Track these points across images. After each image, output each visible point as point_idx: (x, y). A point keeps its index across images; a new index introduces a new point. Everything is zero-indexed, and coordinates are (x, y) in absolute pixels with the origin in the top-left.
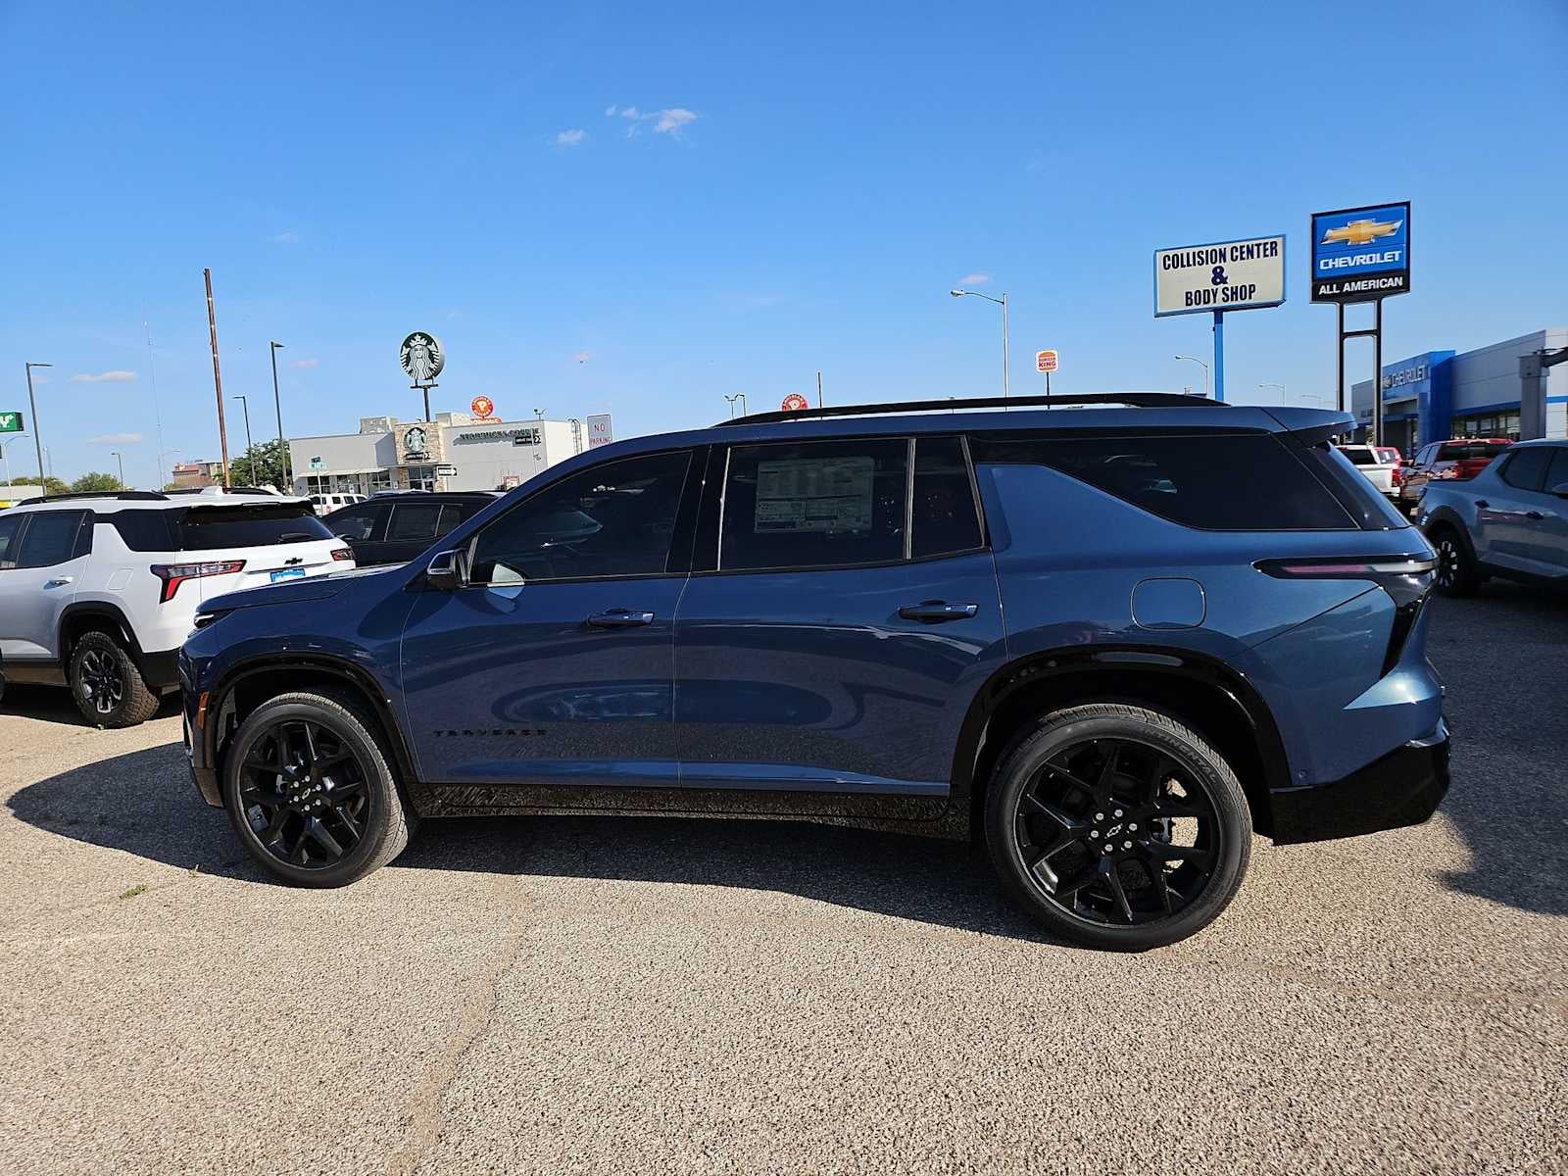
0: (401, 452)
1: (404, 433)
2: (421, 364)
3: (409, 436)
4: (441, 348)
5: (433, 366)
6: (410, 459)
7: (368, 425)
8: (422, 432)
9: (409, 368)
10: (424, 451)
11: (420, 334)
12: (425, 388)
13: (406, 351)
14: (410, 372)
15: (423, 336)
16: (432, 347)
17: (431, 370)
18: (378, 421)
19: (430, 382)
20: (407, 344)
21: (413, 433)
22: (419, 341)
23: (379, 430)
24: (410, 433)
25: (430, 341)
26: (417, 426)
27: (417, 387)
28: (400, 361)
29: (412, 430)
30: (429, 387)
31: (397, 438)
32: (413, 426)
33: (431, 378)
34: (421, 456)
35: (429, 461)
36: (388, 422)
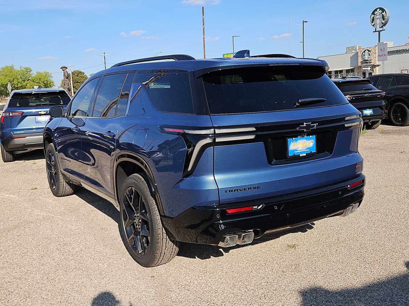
0: (360, 60)
1: (362, 52)
2: (378, 22)
3: (364, 53)
4: (388, 13)
5: (383, 22)
6: (363, 63)
7: (349, 49)
8: (369, 51)
9: (373, 24)
10: (369, 59)
11: (379, 8)
12: (379, 32)
13: (373, 16)
14: (373, 25)
15: (381, 9)
16: (384, 13)
17: (383, 23)
18: (353, 48)
19: (381, 29)
20: (373, 13)
21: (365, 52)
22: (379, 11)
23: (353, 51)
24: (364, 52)
25: (383, 10)
26: (367, 49)
27: (376, 31)
28: (369, 20)
29: (365, 51)
30: (381, 31)
31: (359, 54)
32: (366, 49)
33: (382, 27)
34: (368, 61)
35: (371, 64)
36: (357, 48)
